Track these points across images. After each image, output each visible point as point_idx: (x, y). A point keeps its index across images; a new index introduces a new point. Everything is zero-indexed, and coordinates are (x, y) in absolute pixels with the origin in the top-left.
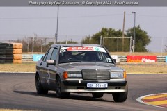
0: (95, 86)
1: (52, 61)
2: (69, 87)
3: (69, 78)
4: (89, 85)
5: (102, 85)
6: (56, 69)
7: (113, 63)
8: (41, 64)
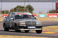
0: (31, 27)
1: (13, 19)
2: (21, 28)
3: (21, 25)
4: (28, 27)
5: (33, 27)
6: (14, 21)
7: (35, 19)
8: (6, 20)
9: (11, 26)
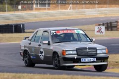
0: (87, 60)
4: (82, 60)
5: (92, 60)
8: (30, 44)
9: (42, 57)
